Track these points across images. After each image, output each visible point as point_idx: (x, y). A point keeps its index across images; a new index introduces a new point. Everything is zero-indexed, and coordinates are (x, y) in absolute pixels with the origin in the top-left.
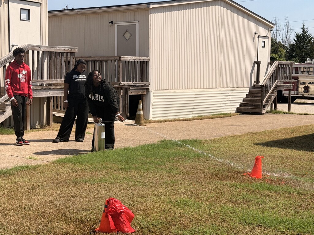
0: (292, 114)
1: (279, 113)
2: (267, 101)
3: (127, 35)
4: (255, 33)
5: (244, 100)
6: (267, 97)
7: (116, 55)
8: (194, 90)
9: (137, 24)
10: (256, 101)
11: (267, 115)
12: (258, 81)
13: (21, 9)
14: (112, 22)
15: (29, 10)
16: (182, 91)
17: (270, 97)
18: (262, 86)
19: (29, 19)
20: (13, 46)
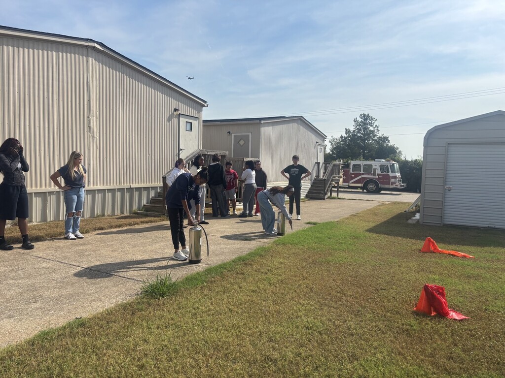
0: (339, 199)
1: (334, 198)
2: (327, 190)
3: (242, 143)
4: (317, 142)
5: (310, 189)
6: (327, 187)
7: (232, 157)
8: (284, 182)
9: (250, 134)
10: (319, 190)
11: (327, 200)
12: (318, 175)
13: (187, 122)
14: (229, 132)
15: (191, 123)
16: (277, 183)
17: (329, 187)
18: (325, 179)
19: (191, 130)
20: (181, 150)
